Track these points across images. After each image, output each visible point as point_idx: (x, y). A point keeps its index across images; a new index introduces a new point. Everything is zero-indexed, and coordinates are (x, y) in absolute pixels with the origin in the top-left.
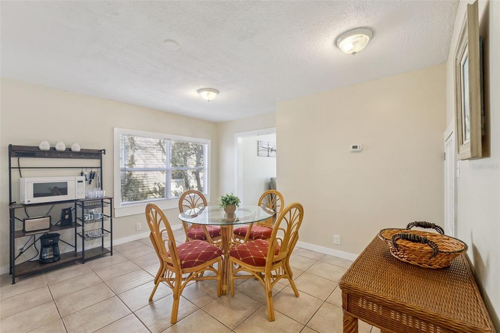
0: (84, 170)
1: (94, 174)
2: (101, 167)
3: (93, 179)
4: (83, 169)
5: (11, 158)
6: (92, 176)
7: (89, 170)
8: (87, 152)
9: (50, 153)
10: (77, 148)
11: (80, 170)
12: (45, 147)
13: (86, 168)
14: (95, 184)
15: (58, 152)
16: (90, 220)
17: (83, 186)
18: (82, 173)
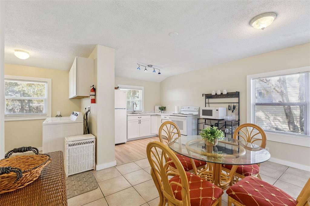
0: (230, 104)
1: (235, 107)
2: (239, 103)
3: (234, 109)
5: (206, 99)
6: (234, 107)
7: (232, 105)
9: (216, 96)
10: (225, 92)
11: (228, 104)
12: (213, 94)
13: (231, 103)
14: (235, 113)
15: (219, 95)
16: (227, 132)
17: (218, 113)
18: (229, 106)
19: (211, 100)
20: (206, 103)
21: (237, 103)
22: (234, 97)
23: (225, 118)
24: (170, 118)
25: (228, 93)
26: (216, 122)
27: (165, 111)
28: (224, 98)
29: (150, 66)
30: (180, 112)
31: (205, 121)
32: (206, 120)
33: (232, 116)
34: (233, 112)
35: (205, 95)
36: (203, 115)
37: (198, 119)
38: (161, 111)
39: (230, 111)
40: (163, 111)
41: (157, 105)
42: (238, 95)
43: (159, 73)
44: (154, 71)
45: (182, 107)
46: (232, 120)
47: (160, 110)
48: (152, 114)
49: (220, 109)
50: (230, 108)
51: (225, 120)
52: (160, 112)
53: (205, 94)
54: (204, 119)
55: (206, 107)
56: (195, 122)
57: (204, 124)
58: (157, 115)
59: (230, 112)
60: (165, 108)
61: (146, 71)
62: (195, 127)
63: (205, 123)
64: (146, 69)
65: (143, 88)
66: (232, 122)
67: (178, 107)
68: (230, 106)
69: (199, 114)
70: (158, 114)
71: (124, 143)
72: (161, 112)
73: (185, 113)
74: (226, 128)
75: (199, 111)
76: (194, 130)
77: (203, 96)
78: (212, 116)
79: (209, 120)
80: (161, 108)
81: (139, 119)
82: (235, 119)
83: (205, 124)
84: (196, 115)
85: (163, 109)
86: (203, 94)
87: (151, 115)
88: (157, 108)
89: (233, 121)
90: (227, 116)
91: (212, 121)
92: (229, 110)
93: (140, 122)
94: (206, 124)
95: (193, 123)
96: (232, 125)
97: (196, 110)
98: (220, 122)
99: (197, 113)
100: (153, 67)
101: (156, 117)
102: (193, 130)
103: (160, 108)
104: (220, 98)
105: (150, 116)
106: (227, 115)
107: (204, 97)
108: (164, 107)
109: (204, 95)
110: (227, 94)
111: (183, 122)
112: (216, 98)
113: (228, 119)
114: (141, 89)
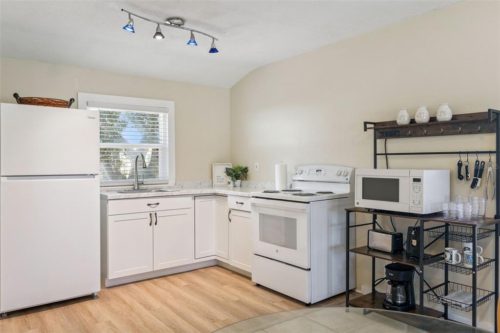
0: (464, 158)
1: (482, 167)
2: (497, 152)
3: (480, 177)
4: (461, 155)
5: (377, 140)
6: (480, 170)
8: (470, 119)
9: (413, 129)
10: (445, 115)
11: (455, 159)
12: (403, 119)
13: (468, 153)
14: (483, 188)
15: (422, 126)
16: (454, 262)
17: (420, 189)
18: (460, 165)
19: (395, 145)
20: (376, 154)
21: (490, 152)
22: (480, 132)
23: (445, 208)
24: (253, 205)
25: (454, 117)
26: (413, 223)
27: (244, 183)
28: (442, 134)
29: (177, 22)
30: (291, 186)
31: (375, 217)
32: (379, 216)
33: (471, 200)
34: (473, 185)
35: (372, 126)
36: (365, 197)
37: (348, 212)
38: (232, 183)
39: (463, 181)
40: (238, 182)
41: (220, 161)
42: (495, 123)
43: (213, 50)
44: (192, 40)
45: (296, 168)
46: (473, 219)
47: (229, 179)
48: (198, 192)
49: (427, 176)
50: (463, 173)
51: (445, 218)
52: (229, 183)
53: (374, 124)
54: (369, 210)
55: (375, 167)
56: (338, 219)
57: (371, 227)
58: (215, 195)
59: (465, 185)
60: (245, 170)
61: (159, 37)
62: (337, 237)
63: (374, 223)
64: (159, 33)
65: (171, 105)
66: (474, 227)
67: (286, 167)
68: (464, 164)
69: (352, 194)
70: (217, 191)
71: (91, 297)
72: (232, 185)
73: (305, 188)
74: (447, 246)
75: (352, 183)
76: (336, 247)
77: (365, 130)
78: (397, 200)
79: (388, 217)
80: (234, 171)
81: (149, 209)
82: (483, 214)
83: (374, 230)
84: (341, 197)
85: (238, 174)
86: (366, 123)
87: (195, 197)
88: (220, 171)
89: (477, 219)
90: (451, 200)
91: (397, 219)
92: (460, 177)
93: (153, 220)
94: (377, 227)
95: (330, 225)
96: (473, 236)
97: (342, 179)
98: (427, 225)
99: (345, 189)
100: (186, 25)
101: (213, 202)
102: (331, 248)
103: (229, 172)
104: (426, 135)
105: (190, 199)
106: (452, 198)
107: (371, 132)
108: (244, 166)
109: (368, 126)
110: (453, 119)
111: (295, 220)
112: (410, 136)
113: (457, 212)
114: (164, 110)
